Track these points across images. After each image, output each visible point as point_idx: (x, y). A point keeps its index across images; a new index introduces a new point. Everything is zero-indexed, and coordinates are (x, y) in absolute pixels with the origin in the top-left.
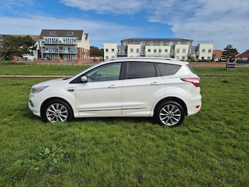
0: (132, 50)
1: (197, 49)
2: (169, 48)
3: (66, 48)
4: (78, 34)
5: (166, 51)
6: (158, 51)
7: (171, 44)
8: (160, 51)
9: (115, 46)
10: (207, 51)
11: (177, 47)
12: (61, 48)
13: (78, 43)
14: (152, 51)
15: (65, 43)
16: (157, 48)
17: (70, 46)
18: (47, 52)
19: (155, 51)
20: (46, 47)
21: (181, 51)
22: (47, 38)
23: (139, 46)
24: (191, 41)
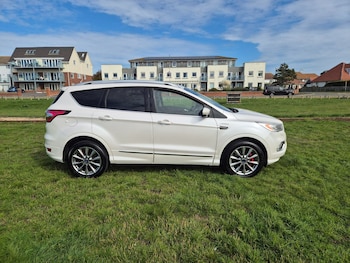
0: (143, 75)
1: (241, 71)
2: (198, 71)
3: (48, 73)
4: (66, 53)
5: (194, 75)
6: (182, 75)
7: (203, 64)
8: (185, 75)
9: (118, 69)
10: (256, 74)
11: (211, 68)
12: (41, 74)
13: (64, 66)
14: (174, 75)
15: (46, 66)
16: (182, 70)
17: (53, 70)
18: (21, 79)
19: (178, 75)
20: (19, 72)
21: (217, 75)
22: (21, 59)
23: (153, 69)
24: (234, 60)
